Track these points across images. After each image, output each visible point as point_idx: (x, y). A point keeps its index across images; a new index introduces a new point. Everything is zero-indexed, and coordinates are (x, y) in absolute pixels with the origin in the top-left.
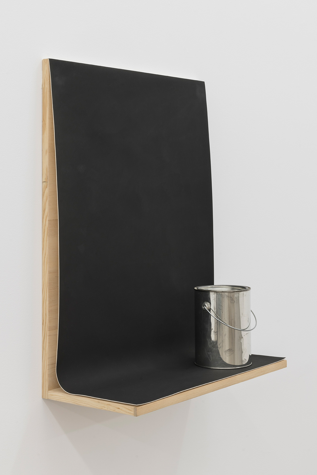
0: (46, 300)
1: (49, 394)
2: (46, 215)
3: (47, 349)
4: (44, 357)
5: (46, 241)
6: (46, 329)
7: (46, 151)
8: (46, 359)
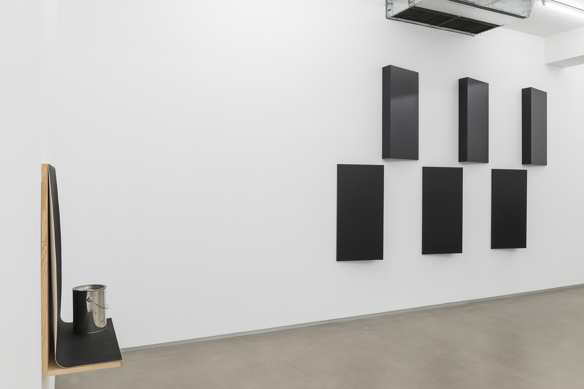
0: (45, 316)
1: (48, 373)
2: (46, 263)
3: (46, 347)
4: (43, 351)
5: (45, 279)
6: (46, 334)
7: (45, 222)
8: (46, 353)
